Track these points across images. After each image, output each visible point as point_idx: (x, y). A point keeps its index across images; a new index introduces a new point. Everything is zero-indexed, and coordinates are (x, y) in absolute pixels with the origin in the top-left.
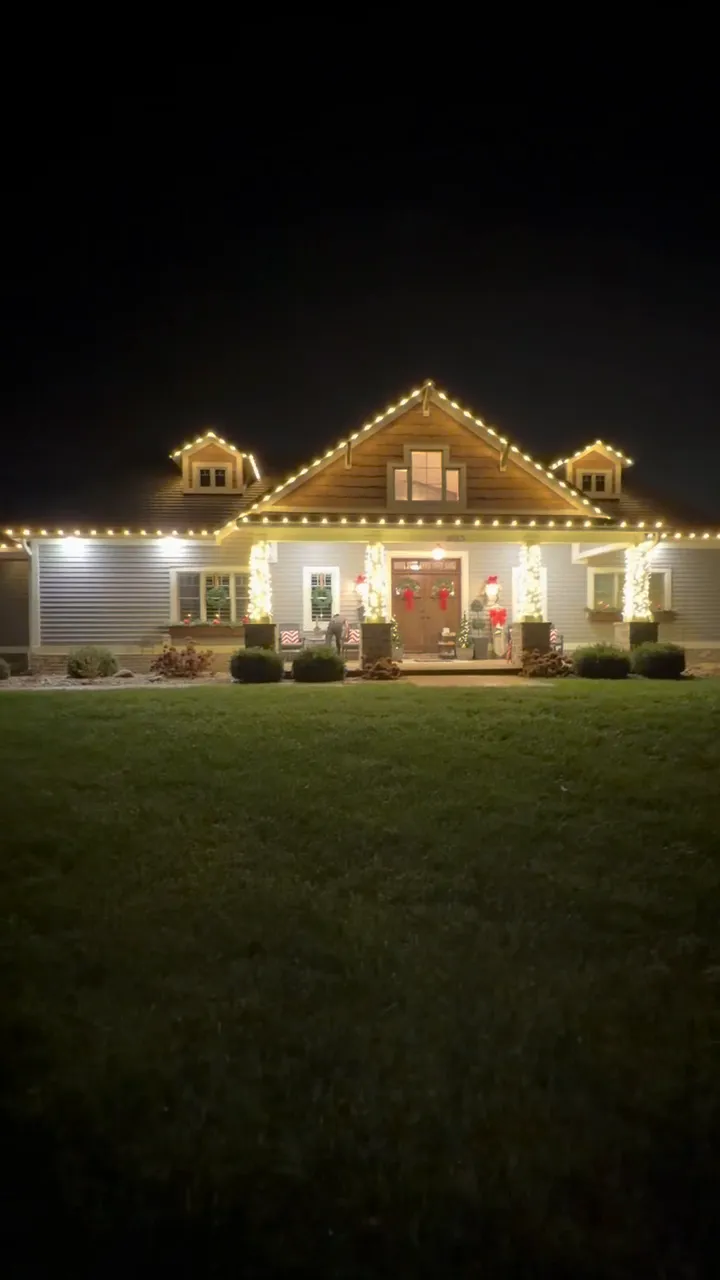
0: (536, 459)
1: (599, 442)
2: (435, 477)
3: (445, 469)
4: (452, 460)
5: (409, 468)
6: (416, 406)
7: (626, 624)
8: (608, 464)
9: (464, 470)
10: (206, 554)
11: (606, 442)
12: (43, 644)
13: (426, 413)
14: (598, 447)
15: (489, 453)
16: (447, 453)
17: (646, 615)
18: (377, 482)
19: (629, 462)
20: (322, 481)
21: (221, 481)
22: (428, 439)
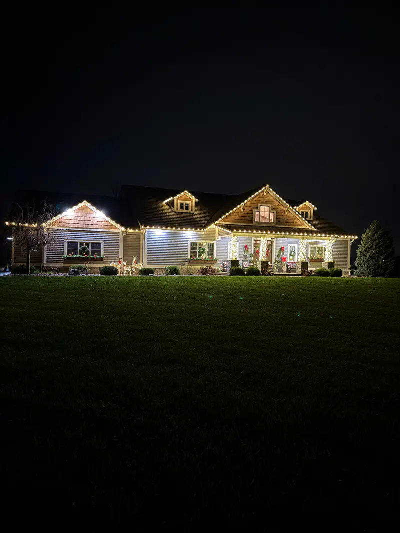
0: (290, 205)
1: (307, 201)
2: (267, 215)
3: (270, 212)
4: (272, 209)
5: (259, 212)
6: (263, 192)
7: (326, 263)
8: (309, 209)
9: (275, 213)
10: (200, 237)
11: (309, 202)
12: (147, 264)
13: (265, 194)
14: (307, 203)
15: (282, 207)
16: (270, 207)
17: (331, 260)
18: (250, 215)
19: (316, 209)
20: (235, 214)
21: (187, 208)
22: (265, 202)
